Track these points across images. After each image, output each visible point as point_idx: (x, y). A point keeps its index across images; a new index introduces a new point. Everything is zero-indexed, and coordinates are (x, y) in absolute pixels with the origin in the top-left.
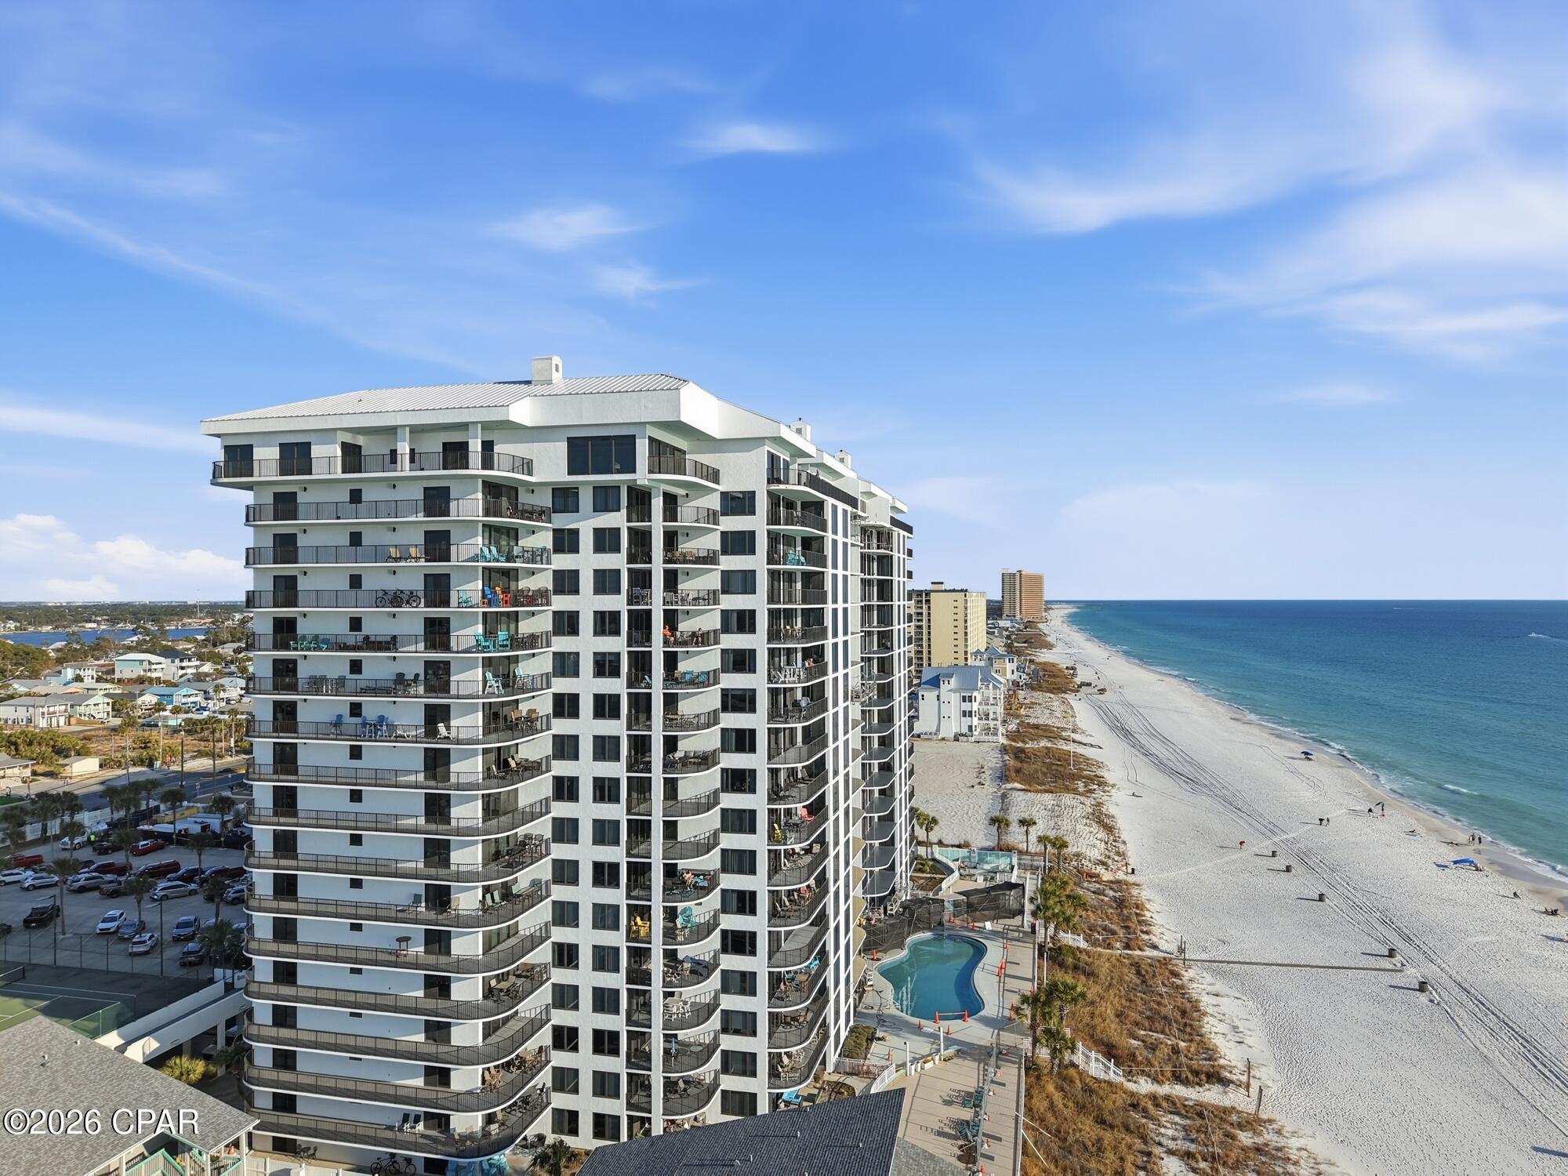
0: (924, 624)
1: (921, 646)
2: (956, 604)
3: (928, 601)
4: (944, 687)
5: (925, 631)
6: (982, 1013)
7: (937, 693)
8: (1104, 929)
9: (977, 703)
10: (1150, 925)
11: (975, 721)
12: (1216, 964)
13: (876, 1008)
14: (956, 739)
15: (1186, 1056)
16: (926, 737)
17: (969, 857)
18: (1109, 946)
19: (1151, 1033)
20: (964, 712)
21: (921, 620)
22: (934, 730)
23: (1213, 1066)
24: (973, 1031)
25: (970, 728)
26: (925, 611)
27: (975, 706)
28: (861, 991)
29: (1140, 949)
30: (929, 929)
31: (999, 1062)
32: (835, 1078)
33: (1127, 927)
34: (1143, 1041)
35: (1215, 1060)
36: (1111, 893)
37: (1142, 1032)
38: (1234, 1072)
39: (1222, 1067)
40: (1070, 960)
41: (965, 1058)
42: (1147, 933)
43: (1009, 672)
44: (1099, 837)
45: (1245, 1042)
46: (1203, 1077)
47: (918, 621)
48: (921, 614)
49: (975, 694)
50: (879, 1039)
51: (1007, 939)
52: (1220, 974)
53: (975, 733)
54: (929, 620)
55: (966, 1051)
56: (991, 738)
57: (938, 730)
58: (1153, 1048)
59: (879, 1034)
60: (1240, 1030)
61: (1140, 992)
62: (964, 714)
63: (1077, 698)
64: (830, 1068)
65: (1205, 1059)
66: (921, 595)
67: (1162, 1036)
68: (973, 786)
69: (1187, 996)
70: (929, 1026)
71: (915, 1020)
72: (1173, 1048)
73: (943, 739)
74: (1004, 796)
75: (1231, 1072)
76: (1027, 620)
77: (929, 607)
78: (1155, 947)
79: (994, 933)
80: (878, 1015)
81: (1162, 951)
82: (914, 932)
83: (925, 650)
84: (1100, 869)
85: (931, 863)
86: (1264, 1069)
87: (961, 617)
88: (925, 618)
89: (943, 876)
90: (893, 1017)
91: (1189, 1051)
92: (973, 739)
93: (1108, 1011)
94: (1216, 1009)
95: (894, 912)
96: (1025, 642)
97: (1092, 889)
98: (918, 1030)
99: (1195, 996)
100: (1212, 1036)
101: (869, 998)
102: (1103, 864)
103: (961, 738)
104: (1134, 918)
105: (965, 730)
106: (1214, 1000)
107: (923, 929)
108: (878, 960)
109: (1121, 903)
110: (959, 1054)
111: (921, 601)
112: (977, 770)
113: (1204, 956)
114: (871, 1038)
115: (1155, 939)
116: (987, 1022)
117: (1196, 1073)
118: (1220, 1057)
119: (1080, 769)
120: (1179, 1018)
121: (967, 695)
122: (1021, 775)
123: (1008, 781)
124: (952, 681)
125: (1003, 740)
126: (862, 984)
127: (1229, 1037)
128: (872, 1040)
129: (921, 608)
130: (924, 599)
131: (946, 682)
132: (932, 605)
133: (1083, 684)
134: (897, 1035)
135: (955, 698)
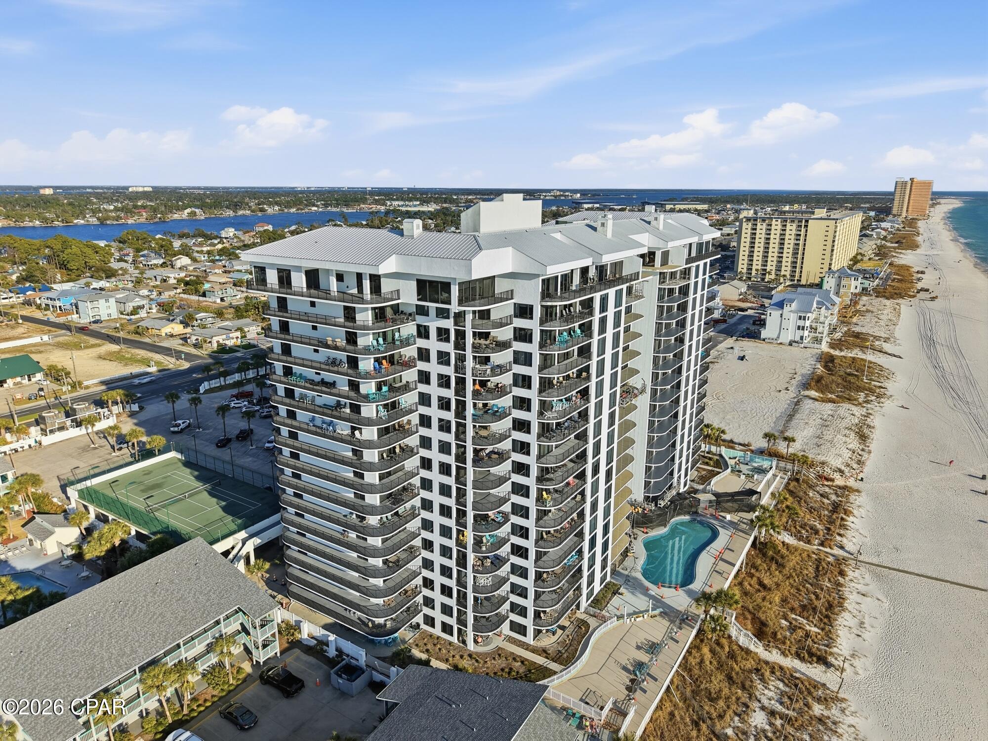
0: (801, 242)
1: (797, 258)
2: (827, 229)
3: (806, 226)
4: (787, 309)
5: (801, 248)
6: (691, 587)
7: (781, 312)
8: (811, 529)
9: (810, 321)
10: (847, 529)
11: (806, 333)
12: (880, 568)
13: (629, 570)
14: (790, 344)
15: (813, 640)
16: (769, 341)
17: (744, 457)
18: (809, 542)
19: (799, 618)
20: (799, 327)
21: (799, 240)
22: (775, 336)
23: (826, 652)
24: (679, 599)
25: (802, 338)
26: (803, 233)
27: (808, 323)
28: (625, 554)
29: (831, 548)
30: (688, 513)
31: (683, 625)
32: (583, 616)
33: (829, 529)
34: (791, 623)
35: (830, 648)
36: (833, 497)
37: (794, 616)
38: (839, 659)
39: (831, 654)
40: (771, 553)
41: (664, 618)
42: (840, 535)
43: (853, 287)
44: (850, 446)
45: (863, 635)
46: (815, 659)
47: (797, 240)
48: (800, 235)
49: (809, 315)
50: (620, 594)
51: (737, 529)
52: (878, 577)
53: (804, 341)
54: (805, 240)
55: (669, 613)
56: (816, 346)
57: (778, 337)
58: (793, 628)
59: (622, 590)
60: (865, 626)
61: (809, 584)
62: (799, 328)
63: (910, 304)
64: (582, 609)
65: (825, 645)
66: (801, 222)
67: (805, 621)
68: (780, 391)
69: (841, 593)
70: (654, 590)
71: (647, 583)
72: (806, 633)
73: (781, 344)
74: (797, 403)
75: (836, 659)
76: (911, 217)
77: (807, 230)
78: (842, 548)
79: (731, 523)
80: (628, 576)
81: (847, 552)
82: (679, 514)
83: (799, 261)
84: (837, 476)
85: (716, 457)
86: (863, 660)
87: (830, 239)
88: (802, 238)
89: (721, 471)
90: (636, 579)
91: (816, 637)
92: (802, 345)
93: (777, 598)
94: (857, 607)
95: (662, 506)
96: (896, 243)
97: (821, 492)
98: (645, 591)
99: (847, 594)
100: (840, 628)
101: (628, 562)
102: (841, 471)
103: (794, 344)
104: (838, 523)
105: (798, 339)
106: (859, 598)
107: (685, 514)
108: (647, 533)
109: (836, 507)
110: (663, 614)
111: (801, 226)
112: (791, 375)
113: (875, 560)
114: (615, 592)
115: (845, 540)
116: (690, 593)
117: (811, 654)
118: (835, 646)
119: (871, 380)
120: (824, 610)
121: (803, 315)
122: (819, 385)
123: (807, 389)
124: (794, 305)
125: (824, 347)
126: (627, 551)
127: (853, 630)
128: (615, 594)
129: (800, 231)
130: (803, 224)
131: (788, 306)
132: (808, 229)
133: (922, 290)
134: (633, 593)
135: (793, 317)
